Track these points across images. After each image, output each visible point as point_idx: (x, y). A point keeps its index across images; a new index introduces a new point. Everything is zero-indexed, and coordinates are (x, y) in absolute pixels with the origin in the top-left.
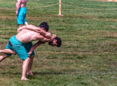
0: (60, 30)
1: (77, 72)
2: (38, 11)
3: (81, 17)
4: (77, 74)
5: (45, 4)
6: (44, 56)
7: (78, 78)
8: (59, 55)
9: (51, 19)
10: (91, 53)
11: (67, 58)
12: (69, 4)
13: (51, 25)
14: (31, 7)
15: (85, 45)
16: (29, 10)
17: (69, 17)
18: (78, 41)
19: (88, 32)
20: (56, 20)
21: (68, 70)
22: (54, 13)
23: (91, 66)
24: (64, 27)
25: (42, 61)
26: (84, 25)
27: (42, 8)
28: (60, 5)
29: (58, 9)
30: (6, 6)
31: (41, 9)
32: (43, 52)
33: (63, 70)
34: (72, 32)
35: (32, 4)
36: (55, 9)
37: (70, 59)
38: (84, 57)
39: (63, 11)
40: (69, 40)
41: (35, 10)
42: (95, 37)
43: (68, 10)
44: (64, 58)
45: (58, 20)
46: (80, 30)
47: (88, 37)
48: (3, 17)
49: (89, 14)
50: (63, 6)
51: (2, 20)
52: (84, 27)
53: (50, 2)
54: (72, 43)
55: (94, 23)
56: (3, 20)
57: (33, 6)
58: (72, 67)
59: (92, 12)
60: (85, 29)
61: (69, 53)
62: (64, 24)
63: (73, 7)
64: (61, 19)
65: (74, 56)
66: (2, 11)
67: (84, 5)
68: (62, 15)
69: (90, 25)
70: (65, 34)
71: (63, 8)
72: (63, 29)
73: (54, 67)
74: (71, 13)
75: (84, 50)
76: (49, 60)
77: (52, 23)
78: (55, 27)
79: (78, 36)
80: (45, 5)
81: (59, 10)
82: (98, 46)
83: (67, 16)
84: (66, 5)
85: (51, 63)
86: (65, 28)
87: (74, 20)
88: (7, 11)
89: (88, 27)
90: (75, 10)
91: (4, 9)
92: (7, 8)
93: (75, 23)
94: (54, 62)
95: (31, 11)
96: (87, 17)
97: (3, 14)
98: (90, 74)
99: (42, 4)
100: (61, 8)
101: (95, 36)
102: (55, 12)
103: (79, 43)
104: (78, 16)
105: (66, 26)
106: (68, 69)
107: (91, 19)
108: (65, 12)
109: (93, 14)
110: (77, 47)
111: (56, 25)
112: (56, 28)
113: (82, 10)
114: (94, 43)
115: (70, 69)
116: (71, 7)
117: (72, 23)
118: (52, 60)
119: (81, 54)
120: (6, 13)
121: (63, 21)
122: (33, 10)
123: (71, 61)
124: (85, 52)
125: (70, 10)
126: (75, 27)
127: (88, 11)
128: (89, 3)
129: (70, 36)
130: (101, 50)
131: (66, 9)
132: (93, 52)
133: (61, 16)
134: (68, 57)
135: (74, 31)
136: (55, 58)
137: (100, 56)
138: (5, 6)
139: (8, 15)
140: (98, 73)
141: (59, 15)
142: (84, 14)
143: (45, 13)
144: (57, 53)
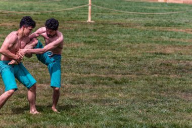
0: (90, 42)
1: (113, 103)
2: (58, 16)
3: (119, 24)
4: (113, 106)
5: (68, 5)
6: (66, 80)
7: (114, 112)
8: (88, 78)
9: (76, 27)
10: (134, 76)
11: (100, 83)
12: (103, 6)
13: (77, 35)
14: (48, 10)
15: (126, 64)
16: (45, 15)
17: (103, 24)
18: (114, 58)
19: (130, 46)
20: (84, 29)
21: (101, 101)
22: (81, 18)
23: (133, 95)
24: (95, 38)
25: (63, 88)
26: (124, 36)
27: (64, 11)
28: (90, 8)
29: (86, 13)
30: (13, 9)
31: (62, 13)
32: (66, 74)
33: (94, 100)
34: (107, 46)
35: (50, 5)
36: (82, 13)
37: (103, 84)
38: (124, 81)
39: (94, 16)
40: (102, 58)
41: (53, 14)
42: (140, 53)
43: (101, 14)
44: (95, 83)
45: (87, 29)
46: (118, 43)
47: (129, 53)
48: (8, 24)
49: (132, 20)
50: (94, 8)
51: (6, 28)
52: (124, 38)
53: (75, 3)
54: (106, 61)
55: (138, 32)
56: (9, 28)
57: (51, 9)
58: (106, 96)
59: (135, 17)
60: (125, 42)
61: (103, 76)
62: (95, 34)
63: (108, 10)
64: (91, 28)
65: (109, 80)
66: (7, 15)
67: (124, 7)
68: (93, 22)
69: (133, 35)
70: (97, 49)
71: (94, 12)
72: (93, 42)
73: (81, 96)
74: (105, 19)
75: (124, 72)
76: (73, 86)
77: (78, 33)
78: (82, 39)
79: (114, 52)
80: (69, 7)
81: (88, 15)
82: (144, 66)
83: (99, 23)
84: (99, 7)
85: (77, 90)
86: (96, 40)
87: (109, 28)
88: (13, 15)
89: (130, 39)
90: (111, 14)
91: (9, 13)
92: (14, 11)
93: (111, 34)
94: (80, 89)
95: (47, 16)
96: (128, 25)
97: (8, 20)
98: (132, 106)
99: (64, 6)
100: (92, 12)
101: (139, 51)
102: (83, 16)
103: (117, 62)
104: (116, 22)
105: (99, 37)
106: (100, 98)
107: (134, 28)
108: (97, 18)
109: (136, 20)
110: (114, 67)
111: (84, 36)
112: (84, 40)
113: (121, 15)
114: (138, 62)
115: (104, 99)
116: (105, 10)
117: (107, 33)
118: (78, 85)
119: (119, 77)
120: (12, 18)
121: (95, 30)
122: (51, 14)
123: (105, 87)
124: (125, 74)
125: (104, 14)
126: (111, 38)
127: (129, 16)
128: (131, 5)
129: (104, 51)
130: (148, 72)
131: (98, 13)
132: (137, 75)
133: (91, 23)
134: (101, 81)
135: (110, 45)
136: (82, 83)
137: (146, 80)
138: (11, 8)
139: (16, 21)
140: (143, 105)
141: (87, 21)
142: (123, 20)
143: (68, 18)
144: (85, 76)
